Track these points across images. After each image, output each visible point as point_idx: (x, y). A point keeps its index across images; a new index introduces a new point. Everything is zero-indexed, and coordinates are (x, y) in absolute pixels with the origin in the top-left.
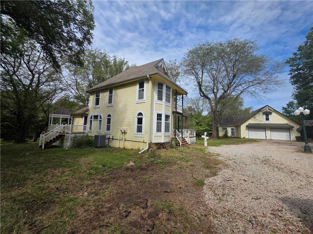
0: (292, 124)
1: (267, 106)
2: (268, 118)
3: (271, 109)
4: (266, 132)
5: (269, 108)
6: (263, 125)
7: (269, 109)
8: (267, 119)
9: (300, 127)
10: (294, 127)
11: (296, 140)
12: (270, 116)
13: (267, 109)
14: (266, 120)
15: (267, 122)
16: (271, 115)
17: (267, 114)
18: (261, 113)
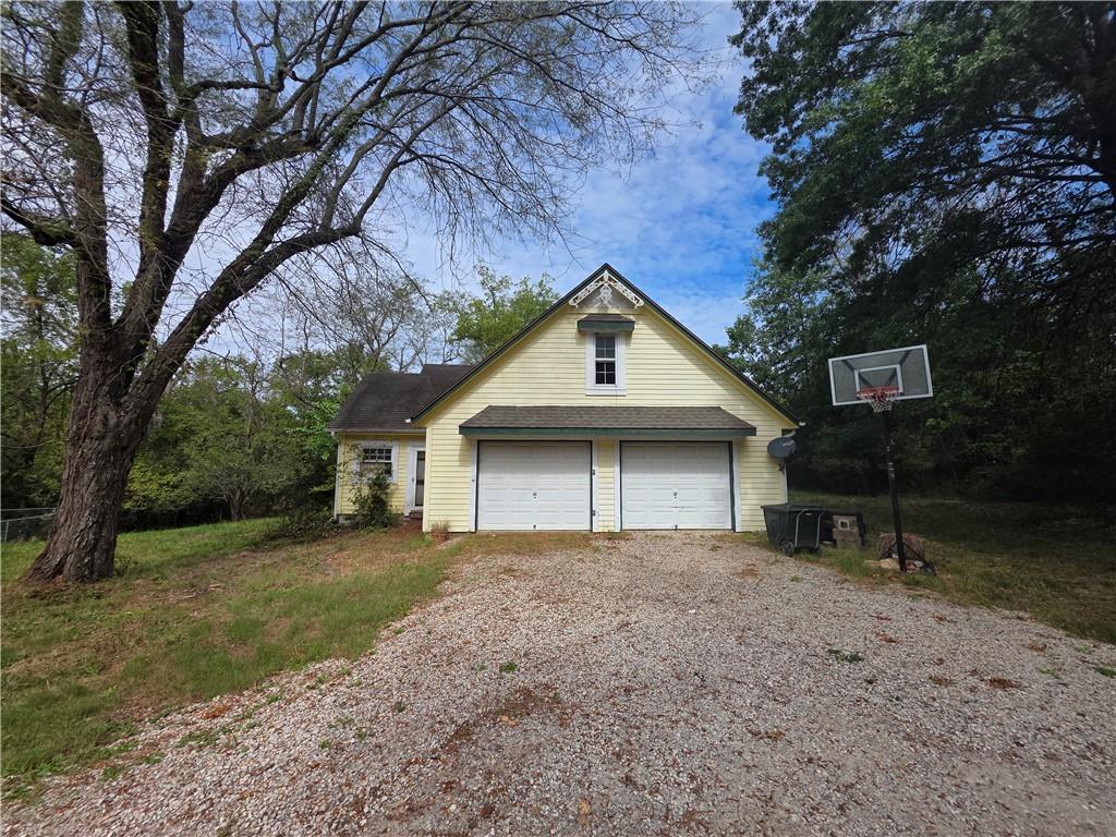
0: (743, 409)
1: (606, 274)
2: (611, 366)
3: (630, 295)
4: (592, 473)
5: (620, 287)
6: (578, 422)
7: (619, 298)
8: (606, 374)
9: (785, 432)
10: (752, 431)
11: (761, 527)
12: (622, 353)
13: (606, 294)
14: (599, 380)
15: (604, 397)
16: (628, 343)
17: (606, 334)
18: (567, 328)
